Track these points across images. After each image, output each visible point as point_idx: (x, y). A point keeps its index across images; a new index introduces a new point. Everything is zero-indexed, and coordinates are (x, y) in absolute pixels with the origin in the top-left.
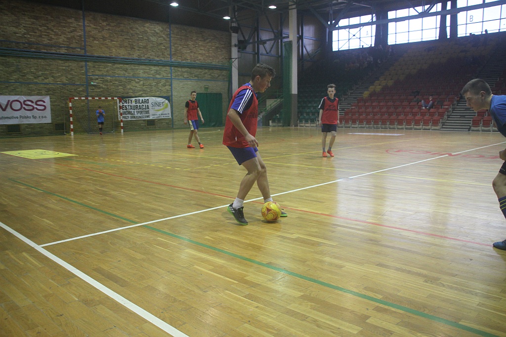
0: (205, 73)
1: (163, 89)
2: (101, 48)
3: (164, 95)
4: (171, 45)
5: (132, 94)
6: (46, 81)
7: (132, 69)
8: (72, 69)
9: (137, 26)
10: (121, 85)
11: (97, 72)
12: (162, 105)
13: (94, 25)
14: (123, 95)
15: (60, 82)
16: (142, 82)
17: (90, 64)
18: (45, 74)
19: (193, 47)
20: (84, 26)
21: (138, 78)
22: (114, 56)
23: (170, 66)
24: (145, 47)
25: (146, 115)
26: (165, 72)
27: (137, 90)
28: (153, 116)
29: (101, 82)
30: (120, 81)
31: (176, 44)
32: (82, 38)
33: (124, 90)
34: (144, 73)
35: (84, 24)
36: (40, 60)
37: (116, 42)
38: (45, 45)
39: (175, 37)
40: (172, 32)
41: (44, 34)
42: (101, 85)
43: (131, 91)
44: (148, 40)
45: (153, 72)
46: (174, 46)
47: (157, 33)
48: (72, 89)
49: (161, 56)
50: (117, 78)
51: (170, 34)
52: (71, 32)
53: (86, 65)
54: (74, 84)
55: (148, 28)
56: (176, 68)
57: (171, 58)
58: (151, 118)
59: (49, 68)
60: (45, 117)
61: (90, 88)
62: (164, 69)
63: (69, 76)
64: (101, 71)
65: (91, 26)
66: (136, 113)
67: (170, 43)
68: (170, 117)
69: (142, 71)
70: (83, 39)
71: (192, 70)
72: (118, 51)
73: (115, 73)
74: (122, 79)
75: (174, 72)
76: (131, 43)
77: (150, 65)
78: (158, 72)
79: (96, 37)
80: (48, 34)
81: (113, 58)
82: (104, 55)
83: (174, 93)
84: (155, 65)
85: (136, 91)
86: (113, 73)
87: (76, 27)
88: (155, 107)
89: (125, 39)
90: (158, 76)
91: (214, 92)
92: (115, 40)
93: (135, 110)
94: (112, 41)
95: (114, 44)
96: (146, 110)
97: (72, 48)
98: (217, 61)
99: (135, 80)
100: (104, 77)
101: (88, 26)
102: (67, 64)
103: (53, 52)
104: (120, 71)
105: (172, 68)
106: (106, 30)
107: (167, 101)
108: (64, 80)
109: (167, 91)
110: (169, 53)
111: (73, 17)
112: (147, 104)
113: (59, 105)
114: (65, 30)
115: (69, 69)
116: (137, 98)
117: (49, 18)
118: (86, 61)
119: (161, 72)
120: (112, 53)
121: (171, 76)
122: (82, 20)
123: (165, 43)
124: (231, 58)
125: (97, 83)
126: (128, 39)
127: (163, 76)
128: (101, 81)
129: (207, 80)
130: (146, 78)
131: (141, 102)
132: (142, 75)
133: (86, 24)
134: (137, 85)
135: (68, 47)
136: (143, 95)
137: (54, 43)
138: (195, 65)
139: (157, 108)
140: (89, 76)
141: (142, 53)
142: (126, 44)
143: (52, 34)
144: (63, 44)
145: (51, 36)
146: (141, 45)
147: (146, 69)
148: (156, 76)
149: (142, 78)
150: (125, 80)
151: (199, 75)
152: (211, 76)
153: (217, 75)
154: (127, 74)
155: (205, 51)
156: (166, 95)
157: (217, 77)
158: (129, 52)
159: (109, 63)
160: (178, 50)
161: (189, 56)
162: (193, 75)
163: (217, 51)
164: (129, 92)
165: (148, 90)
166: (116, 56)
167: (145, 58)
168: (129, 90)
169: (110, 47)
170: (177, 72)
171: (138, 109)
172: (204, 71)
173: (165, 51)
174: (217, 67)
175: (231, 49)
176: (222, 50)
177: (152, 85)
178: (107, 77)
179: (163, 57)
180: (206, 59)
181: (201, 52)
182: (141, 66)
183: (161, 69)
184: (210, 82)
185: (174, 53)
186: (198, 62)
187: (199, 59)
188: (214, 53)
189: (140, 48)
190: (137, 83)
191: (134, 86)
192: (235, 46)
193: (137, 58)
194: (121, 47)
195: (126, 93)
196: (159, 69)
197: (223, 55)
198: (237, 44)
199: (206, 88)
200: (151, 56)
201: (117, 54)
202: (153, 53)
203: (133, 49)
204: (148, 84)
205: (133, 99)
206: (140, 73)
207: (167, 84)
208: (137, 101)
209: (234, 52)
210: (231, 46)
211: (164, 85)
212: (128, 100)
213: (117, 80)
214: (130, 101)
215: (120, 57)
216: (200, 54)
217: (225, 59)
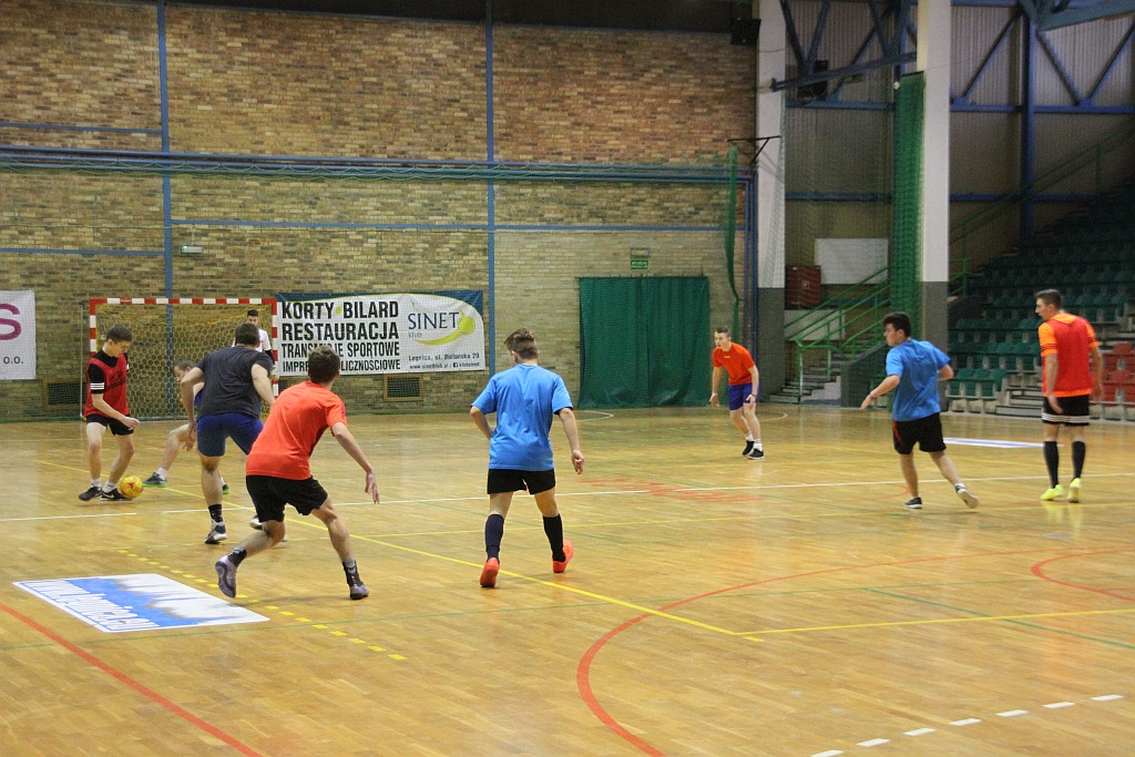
0: (636, 202)
1: (457, 263)
2: (223, 128)
3: (460, 287)
4: (490, 104)
5: (331, 285)
6: (27, 242)
7: (334, 197)
8: (114, 203)
9: (358, 43)
10: (291, 254)
11: (206, 211)
12: (449, 323)
13: (199, 52)
14: (297, 287)
15: (73, 244)
16: (372, 243)
17: (180, 183)
18: (22, 219)
19: (588, 107)
20: (163, 55)
21: (357, 226)
22: (268, 154)
23: (488, 180)
24: (387, 117)
25: (385, 357)
26: (464, 202)
27: (354, 270)
28: (414, 363)
29: (221, 243)
30: (289, 241)
31: (510, 97)
32: (152, 96)
33: (303, 269)
34: (384, 207)
35: (162, 47)
36: (7, 176)
37: (280, 103)
38: (25, 126)
39: (509, 74)
40: (494, 55)
41: (25, 88)
42: (220, 254)
43: (333, 274)
44: (402, 87)
45: (416, 204)
46: (502, 104)
47: (437, 65)
48: (112, 269)
49: (453, 145)
50: (280, 230)
51: (487, 64)
52: (117, 77)
53: (166, 188)
54: (120, 253)
55: (400, 46)
56: (509, 188)
57: (491, 152)
58: (405, 368)
59: (38, 202)
60: (17, 360)
61: (177, 264)
62: (461, 192)
63: (107, 225)
64: (220, 205)
65: (186, 55)
66: (345, 352)
67: (490, 96)
68: (482, 366)
69: (373, 202)
70: (158, 101)
71: (580, 191)
72: (283, 134)
73: (271, 211)
74: (294, 230)
75: (504, 203)
76: (333, 105)
77: (405, 180)
78: (437, 205)
79: (203, 89)
80: (37, 89)
81: (264, 160)
82: (232, 152)
83: (501, 280)
84: (424, 181)
85: (346, 274)
86: (263, 211)
87: (133, 62)
88: (422, 331)
89: (313, 90)
90: (436, 219)
91: (675, 271)
92: (273, 97)
93: (345, 342)
94: (262, 101)
95: (270, 110)
96: (387, 340)
97: (120, 132)
98: (691, 149)
99: (346, 236)
100: (230, 227)
101: (176, 54)
102: (98, 186)
103: (54, 145)
104: (289, 203)
105: (496, 187)
106: (243, 63)
107: (470, 309)
108: (88, 238)
109: (475, 271)
110: (482, 131)
111: (125, 29)
112: (389, 320)
113: (65, 322)
114: (96, 73)
115: (107, 203)
116: (352, 300)
117: (43, 34)
118: (167, 174)
119: (451, 204)
120: (262, 143)
121: (491, 218)
122: (154, 37)
123: (467, 97)
124: (753, 140)
125: (205, 247)
126: (325, 91)
127: (458, 218)
128: (219, 239)
129: (643, 227)
130: (390, 226)
131: (366, 312)
132: (373, 216)
133: (170, 48)
134: (353, 252)
135: (104, 131)
136: (375, 287)
137: (58, 118)
138: (592, 172)
139: (429, 333)
140: (178, 222)
141: (375, 138)
142: (314, 110)
143: (50, 89)
144: (87, 120)
145: (45, 94)
146: (373, 111)
147: (391, 196)
148: (431, 218)
149: (376, 226)
150: (309, 236)
151: (611, 209)
152: (661, 213)
153: (687, 208)
154: (315, 215)
155: (635, 117)
156: (467, 288)
157: (690, 213)
158: (327, 136)
159: (251, 180)
160: (519, 122)
161: (568, 141)
162: (584, 212)
163: (693, 114)
164: (324, 278)
165: (398, 270)
166: (275, 152)
167: (386, 156)
168: (322, 270)
169: (254, 123)
170: (513, 202)
171: (354, 338)
172: (631, 194)
173: (468, 128)
174: (688, 174)
175: (754, 101)
176: (715, 107)
177: (412, 250)
178: (242, 227)
179: (458, 150)
180: (642, 147)
181: (618, 121)
182: (369, 186)
183: (448, 193)
184: (658, 234)
185: (504, 131)
186: (605, 160)
187: (611, 150)
188: (678, 123)
189: (367, 120)
190: (355, 246)
191: (342, 257)
192: (775, 86)
193: (355, 156)
194: (296, 122)
195: (310, 283)
196: (440, 192)
197: (717, 128)
198: (781, 77)
199: (637, 257)
200: (410, 148)
201: (279, 147)
202: (419, 138)
203: (341, 127)
204: (398, 249)
205: (338, 302)
206: (366, 208)
207: (472, 246)
208: (353, 310)
209: (771, 111)
210: (755, 89)
211: (462, 251)
212: (317, 304)
213: (279, 236)
214: (324, 308)
215: (290, 157)
216: (614, 129)
217: (725, 143)
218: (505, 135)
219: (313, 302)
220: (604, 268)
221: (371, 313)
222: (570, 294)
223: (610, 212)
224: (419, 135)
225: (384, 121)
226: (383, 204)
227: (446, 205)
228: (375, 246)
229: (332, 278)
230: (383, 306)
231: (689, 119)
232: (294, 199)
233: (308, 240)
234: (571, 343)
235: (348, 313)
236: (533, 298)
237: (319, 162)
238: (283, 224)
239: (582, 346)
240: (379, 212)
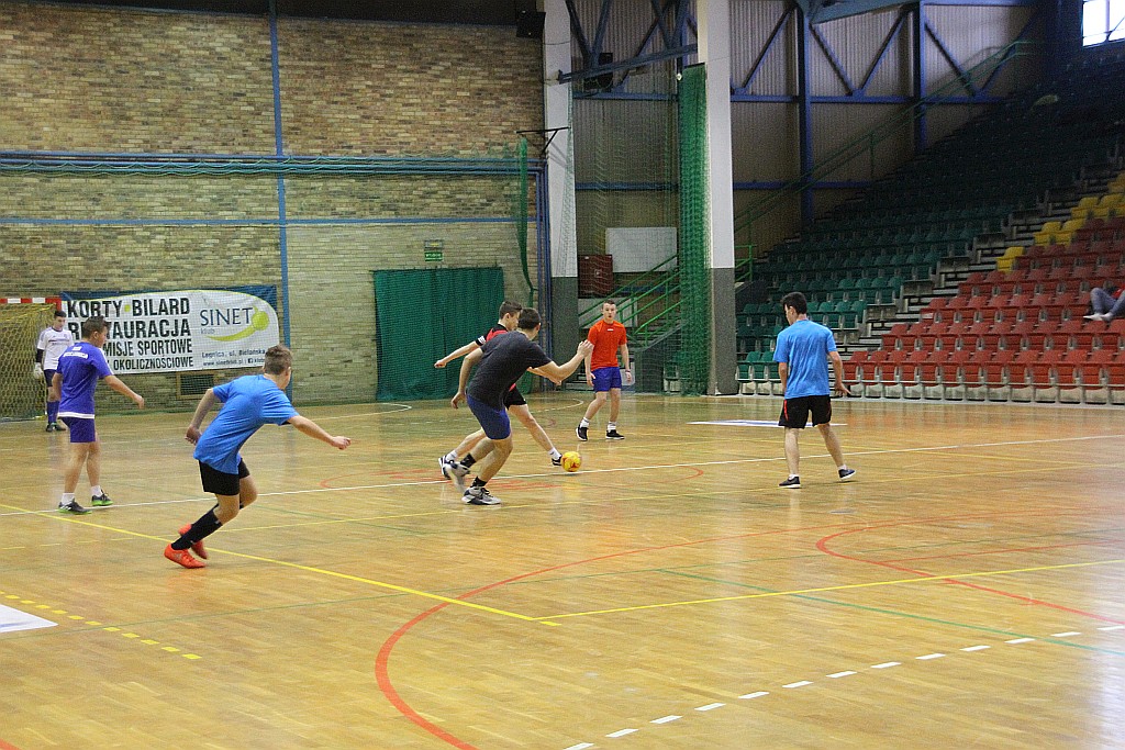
0: (428, 194)
1: (248, 258)
3: (252, 283)
4: (277, 97)
5: (118, 282)
7: (120, 193)
9: (137, 36)
10: (75, 252)
12: (242, 319)
14: (86, 285)
16: (159, 240)
19: (375, 100)
21: (144, 222)
22: (46, 150)
23: (279, 175)
24: (170, 112)
25: (177, 355)
26: (255, 196)
27: (142, 267)
28: (208, 360)
30: (73, 238)
31: (299, 90)
33: (88, 266)
34: (172, 203)
37: (56, 97)
39: (296, 67)
40: (280, 49)
43: (120, 271)
44: (185, 83)
45: (205, 199)
46: (289, 98)
47: (221, 58)
49: (241, 139)
50: (62, 227)
51: (272, 58)
55: (182, 39)
56: (299, 182)
57: (279, 146)
58: (198, 365)
62: (251, 186)
66: (135, 350)
67: (276, 91)
69: (159, 198)
71: (371, 183)
72: (61, 129)
73: (53, 208)
74: (78, 227)
75: (295, 197)
76: (113, 99)
77: (193, 174)
78: (227, 200)
81: (43, 156)
82: (8, 148)
83: (294, 274)
84: (212, 176)
85: (135, 271)
86: (44, 209)
88: (215, 327)
89: (91, 84)
90: (225, 214)
91: (470, 261)
92: (50, 91)
93: (135, 340)
94: (38, 95)
95: (46, 105)
96: (179, 337)
98: (481, 141)
99: (133, 233)
100: (9, 225)
104: (70, 201)
105: (286, 181)
106: (16, 56)
107: (264, 304)
109: (267, 266)
110: (270, 125)
112: (181, 317)
116: (141, 297)
119: (241, 199)
120: (40, 138)
121: (282, 212)
123: (253, 91)
124: (542, 132)
126: (105, 85)
127: (249, 213)
129: (436, 219)
130: (178, 222)
131: (156, 310)
132: (160, 212)
134: (139, 248)
138: (383, 164)
139: (222, 329)
141: (159, 133)
142: (93, 105)
146: (156, 105)
147: (178, 192)
148: (220, 213)
149: (163, 222)
150: (93, 233)
151: (402, 201)
152: (452, 205)
153: (478, 200)
154: (99, 212)
155: (424, 110)
156: (260, 283)
157: (482, 204)
158: (108, 131)
159: (29, 176)
160: (307, 116)
161: (358, 134)
162: (376, 204)
163: (482, 106)
164: (111, 275)
165: (188, 266)
166: (54, 147)
167: (171, 151)
168: (109, 268)
169: (31, 118)
170: (304, 195)
171: (145, 336)
172: (422, 186)
173: (256, 122)
174: (480, 166)
175: (542, 92)
176: (504, 99)
177: (202, 245)
178: (22, 225)
179: (246, 144)
180: (432, 139)
181: (407, 114)
182: (155, 181)
183: (237, 188)
184: (451, 226)
185: (292, 125)
186: (395, 153)
187: (401, 143)
188: (467, 115)
189: (150, 115)
190: (143, 243)
191: (129, 254)
192: (561, 78)
193: (139, 152)
194: (76, 117)
195: (96, 280)
196: (229, 187)
197: (504, 120)
198: (568, 70)
199: (431, 248)
200: (197, 142)
201: (58, 142)
202: (205, 132)
203: (123, 122)
204: (188, 246)
205: (126, 300)
206: (153, 204)
207: (263, 241)
208: (142, 307)
209: (558, 102)
210: (542, 81)
211: (254, 247)
212: (104, 302)
213: (62, 233)
214: (111, 306)
215: (70, 153)
216: (405, 122)
217: (515, 134)
218: (293, 129)
219: (101, 301)
220: (399, 261)
221: (161, 310)
222: (365, 287)
223: (403, 205)
224: (204, 129)
225: (167, 115)
226: (170, 199)
227: (234, 200)
228: (163, 242)
229: (119, 276)
230: (174, 303)
231: (478, 111)
232: (77, 196)
233: (91, 238)
234: (368, 336)
235: (137, 311)
236: (327, 292)
237: (102, 158)
238: (66, 221)
239: (378, 339)
240: (166, 208)
